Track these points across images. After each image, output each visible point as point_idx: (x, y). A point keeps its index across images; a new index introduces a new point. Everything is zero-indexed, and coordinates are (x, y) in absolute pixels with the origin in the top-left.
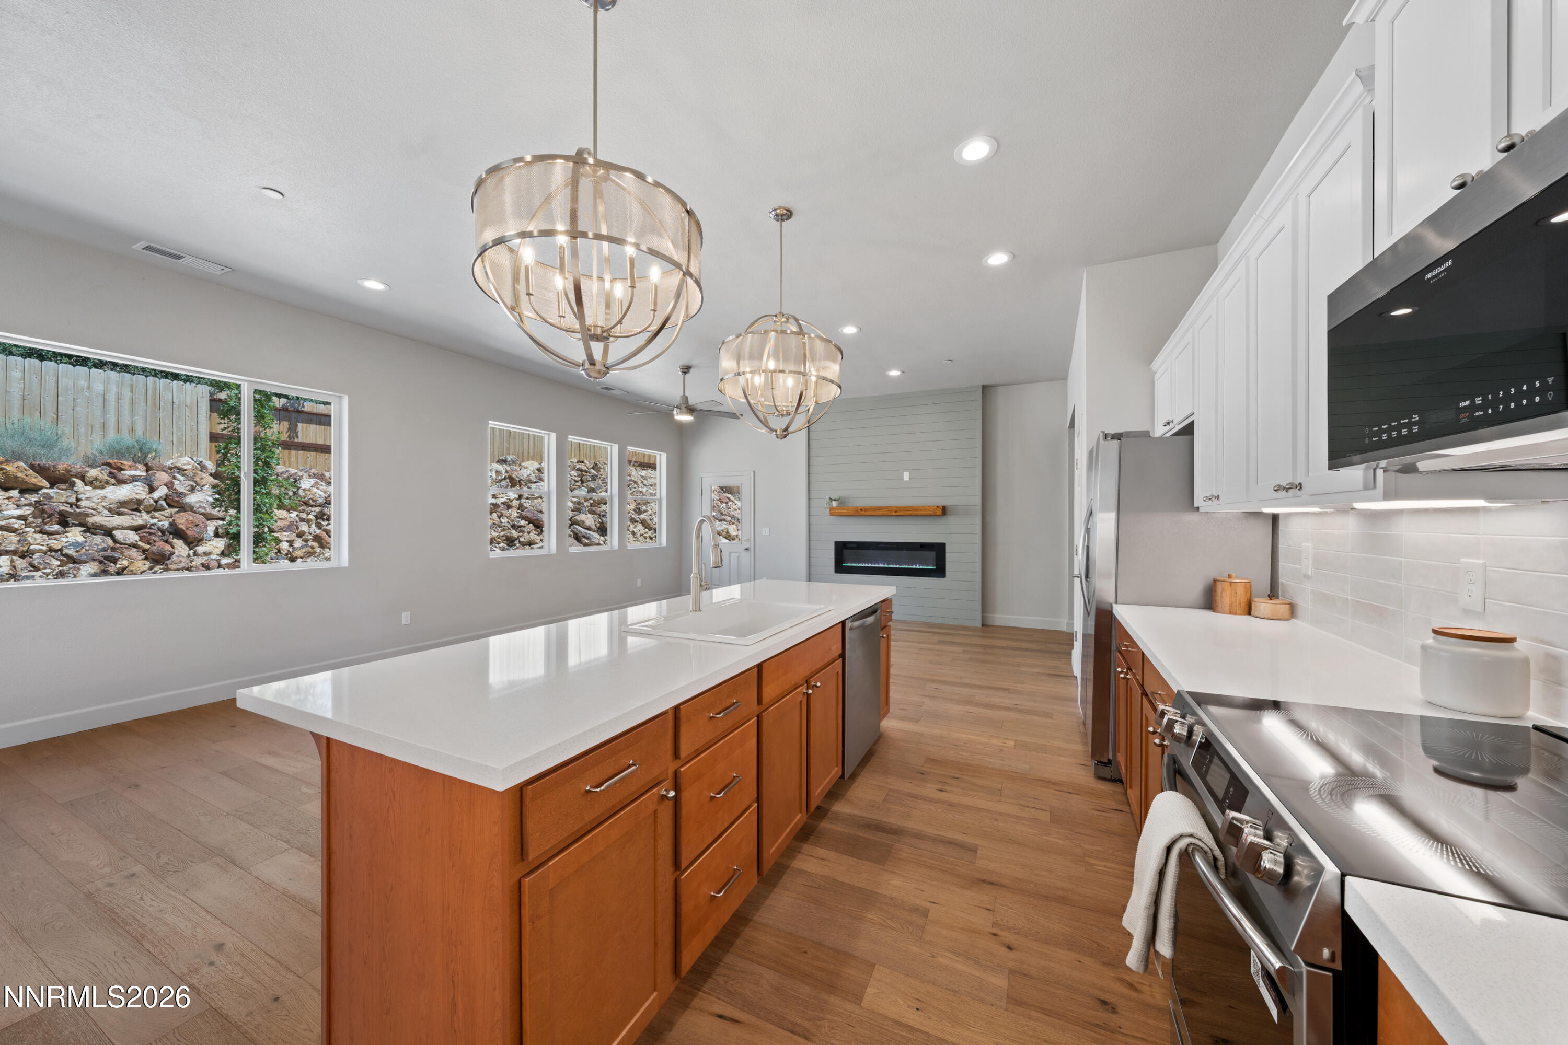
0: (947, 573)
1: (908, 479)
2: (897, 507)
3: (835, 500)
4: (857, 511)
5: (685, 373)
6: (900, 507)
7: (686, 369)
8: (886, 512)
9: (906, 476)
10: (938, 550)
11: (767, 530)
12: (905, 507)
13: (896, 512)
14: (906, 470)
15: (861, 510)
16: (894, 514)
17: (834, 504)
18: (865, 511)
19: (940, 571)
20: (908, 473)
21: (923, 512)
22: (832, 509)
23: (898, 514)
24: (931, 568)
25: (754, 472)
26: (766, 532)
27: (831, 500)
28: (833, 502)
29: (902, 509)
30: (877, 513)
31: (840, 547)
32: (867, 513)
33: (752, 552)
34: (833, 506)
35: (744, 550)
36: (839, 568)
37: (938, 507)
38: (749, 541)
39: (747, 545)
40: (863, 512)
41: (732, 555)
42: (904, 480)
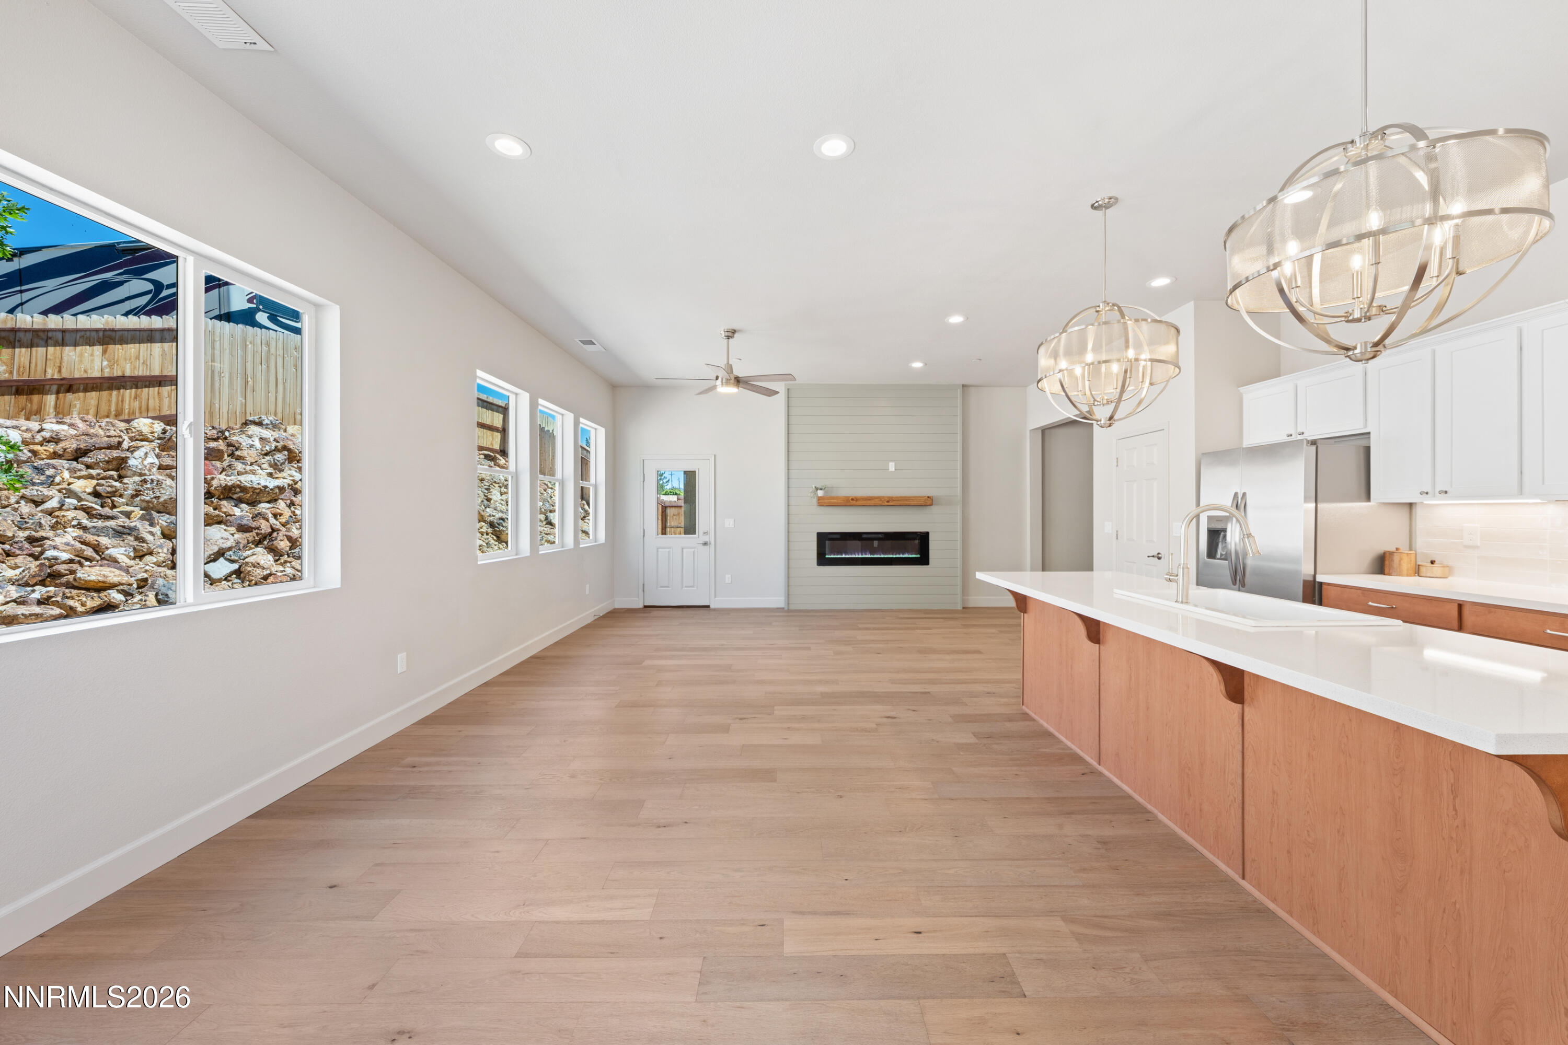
0: (931, 561)
1: (893, 470)
2: (889, 497)
3: (821, 489)
4: (846, 501)
5: (728, 337)
6: (892, 497)
7: (731, 334)
8: (877, 502)
9: (892, 467)
10: (924, 538)
11: (732, 521)
12: (897, 497)
13: (888, 502)
14: (892, 461)
15: (852, 499)
16: (887, 504)
17: (820, 493)
18: (856, 500)
19: (924, 560)
20: (893, 464)
21: (915, 503)
22: (819, 499)
23: (890, 504)
24: (914, 556)
25: (715, 456)
26: (729, 523)
27: (817, 489)
28: (819, 491)
29: (894, 499)
30: (869, 502)
31: (823, 538)
32: (858, 503)
33: (712, 546)
34: (819, 495)
35: (702, 545)
36: (822, 560)
37: (928, 497)
38: (708, 534)
39: (706, 539)
40: (854, 502)
41: (684, 550)
42: (890, 470)
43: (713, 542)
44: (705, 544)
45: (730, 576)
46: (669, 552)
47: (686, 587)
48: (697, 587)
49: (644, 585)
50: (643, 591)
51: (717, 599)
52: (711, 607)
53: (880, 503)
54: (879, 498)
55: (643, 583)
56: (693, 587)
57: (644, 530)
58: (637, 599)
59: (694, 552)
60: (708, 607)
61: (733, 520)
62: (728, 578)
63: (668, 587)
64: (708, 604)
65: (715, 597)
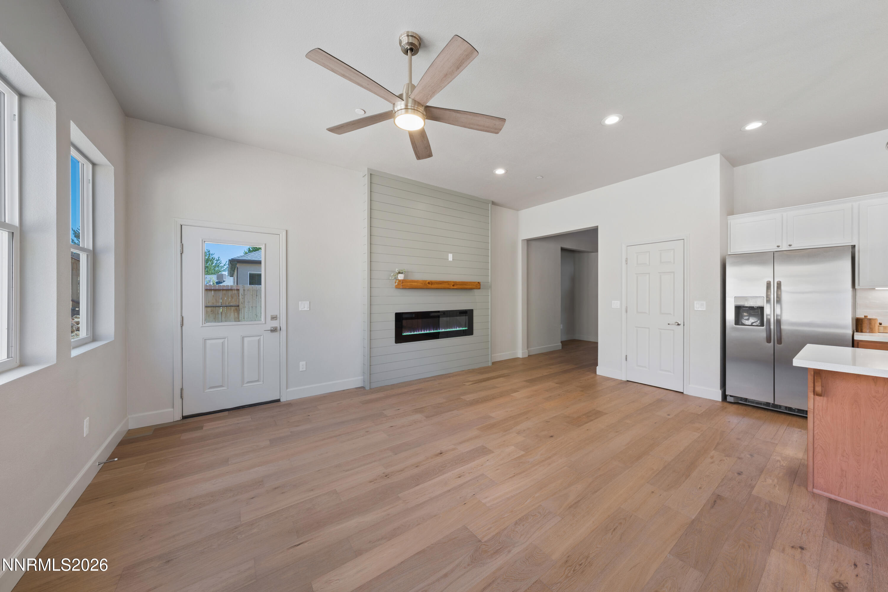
0: (474, 331)
1: (452, 260)
2: (454, 282)
3: (401, 273)
4: (425, 284)
8: (445, 285)
9: (450, 257)
10: (468, 314)
12: (459, 282)
14: (451, 253)
15: (429, 283)
16: (452, 287)
17: (401, 277)
18: (432, 284)
19: (470, 331)
20: (452, 255)
23: (455, 287)
24: (464, 329)
25: (286, 230)
26: (304, 306)
27: (398, 273)
28: (399, 275)
29: (457, 284)
30: (440, 286)
31: (400, 318)
32: (433, 286)
33: (283, 333)
34: (399, 278)
35: (270, 331)
36: (400, 338)
37: (478, 283)
38: (278, 319)
39: (275, 324)
40: (430, 285)
41: (246, 340)
42: (449, 260)
43: (284, 328)
44: (274, 330)
45: (304, 363)
46: (223, 344)
47: (248, 382)
48: (263, 381)
49: (182, 389)
50: (182, 397)
51: (288, 390)
52: (281, 400)
53: (447, 286)
54: (448, 282)
55: (180, 387)
56: (258, 381)
57: (182, 318)
58: (172, 409)
59: (259, 341)
60: (278, 401)
61: (308, 302)
62: (302, 365)
63: (221, 386)
64: (279, 398)
65: (287, 388)
